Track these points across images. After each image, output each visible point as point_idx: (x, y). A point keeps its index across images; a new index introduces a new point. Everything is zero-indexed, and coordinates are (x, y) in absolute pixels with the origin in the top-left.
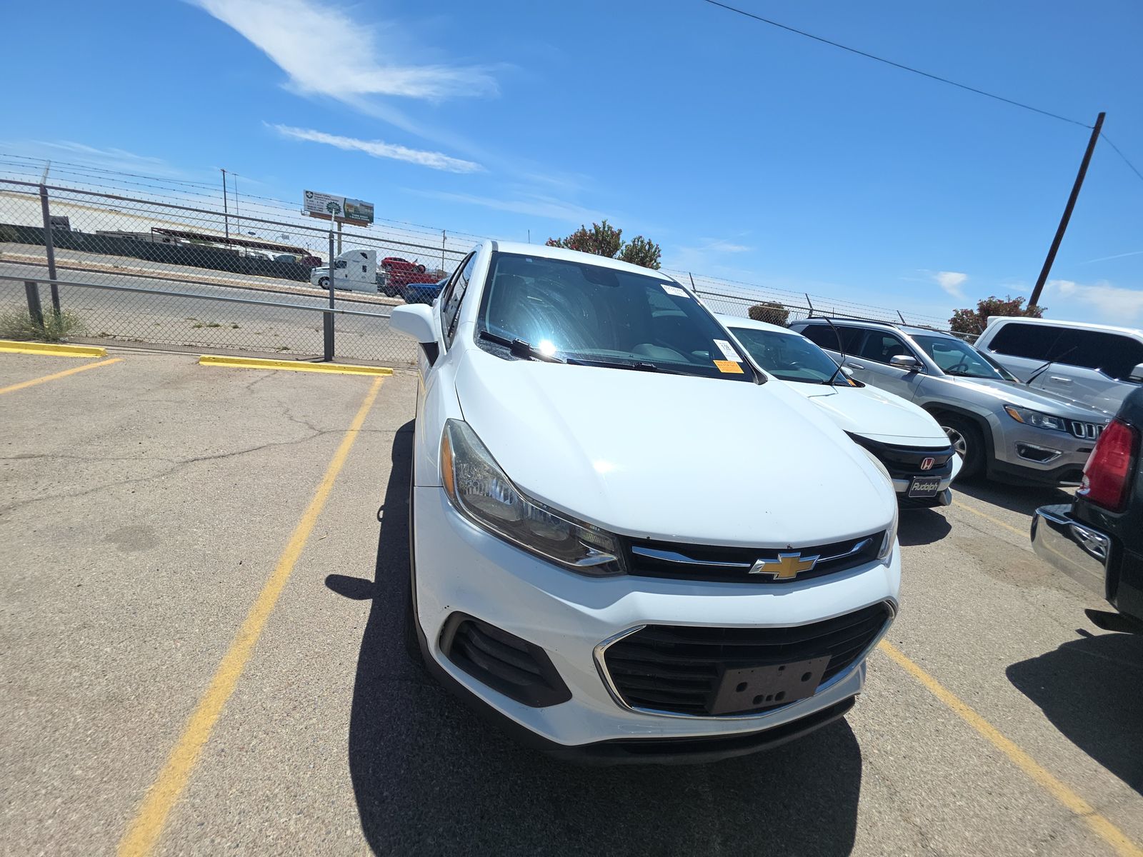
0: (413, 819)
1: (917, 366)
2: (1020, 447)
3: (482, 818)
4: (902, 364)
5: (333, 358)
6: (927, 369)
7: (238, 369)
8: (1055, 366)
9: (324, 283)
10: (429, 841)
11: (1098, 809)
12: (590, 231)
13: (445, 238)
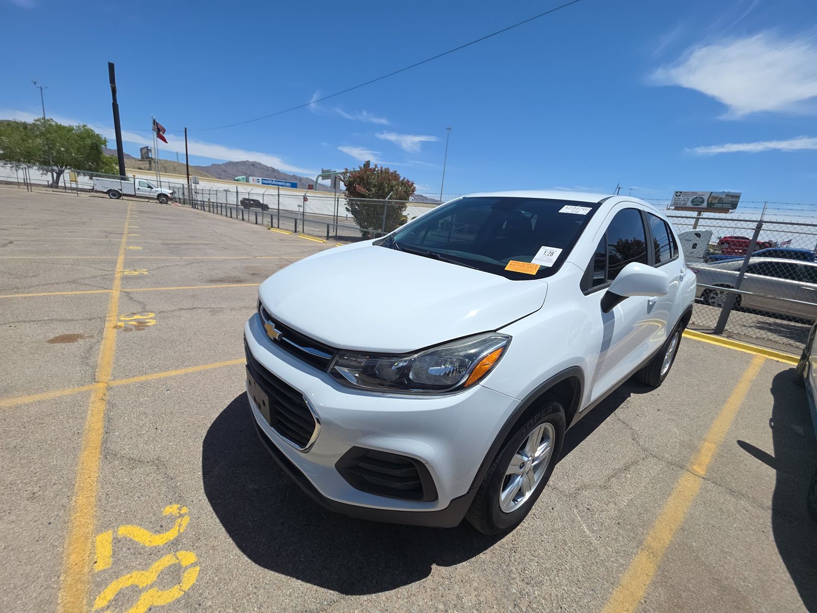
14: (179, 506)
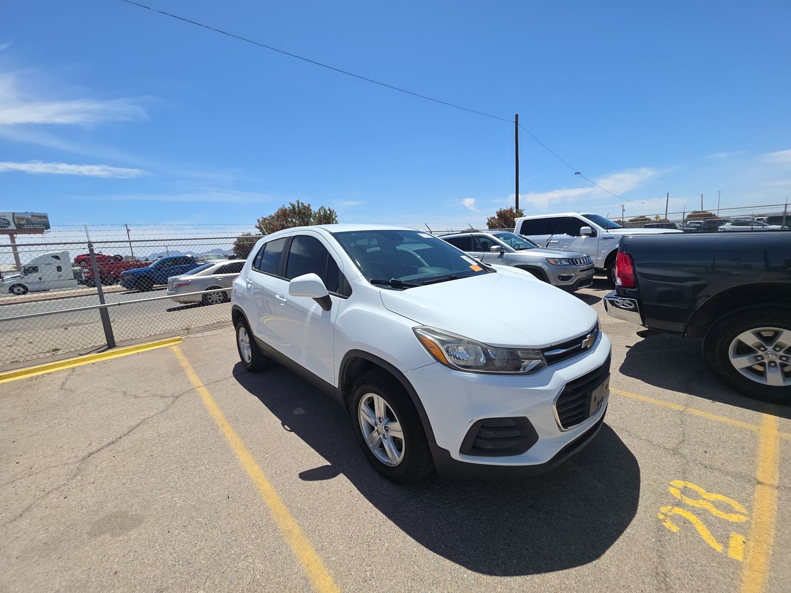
0: (485, 551)
1: (502, 250)
2: (559, 277)
3: (512, 531)
4: (497, 250)
5: (116, 345)
6: (509, 251)
7: (31, 379)
8: (555, 236)
9: (15, 290)
10: (502, 554)
11: (686, 406)
12: (289, 208)
13: (128, 231)
14: (664, 523)
